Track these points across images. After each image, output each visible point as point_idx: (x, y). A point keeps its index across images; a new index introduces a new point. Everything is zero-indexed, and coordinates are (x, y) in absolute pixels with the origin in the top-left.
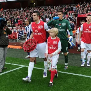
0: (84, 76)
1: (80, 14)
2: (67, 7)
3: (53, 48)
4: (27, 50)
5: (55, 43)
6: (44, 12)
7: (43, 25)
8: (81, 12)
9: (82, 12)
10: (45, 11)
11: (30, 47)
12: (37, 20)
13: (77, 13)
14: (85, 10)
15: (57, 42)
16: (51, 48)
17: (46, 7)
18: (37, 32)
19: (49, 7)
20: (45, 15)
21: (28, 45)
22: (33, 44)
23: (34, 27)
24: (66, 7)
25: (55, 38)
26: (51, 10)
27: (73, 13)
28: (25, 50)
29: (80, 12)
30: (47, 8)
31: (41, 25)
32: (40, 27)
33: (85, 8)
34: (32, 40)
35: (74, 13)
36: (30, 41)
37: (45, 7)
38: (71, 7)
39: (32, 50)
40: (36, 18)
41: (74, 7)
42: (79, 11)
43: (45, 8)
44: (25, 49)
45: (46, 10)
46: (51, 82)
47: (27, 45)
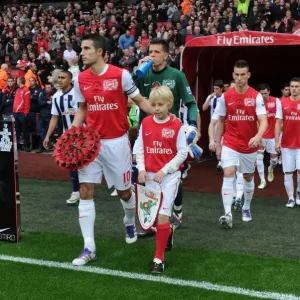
0: (216, 287)
1: (194, 34)
2: (144, 8)
3: (162, 151)
4: (67, 163)
5: (167, 133)
6: (54, 27)
7: (119, 78)
8: (197, 28)
9: (201, 26)
10: (56, 21)
11: (80, 155)
12: (95, 62)
13: (182, 32)
14: (213, 19)
15: (173, 132)
16: (153, 151)
17: (63, 3)
18: (100, 103)
19: (73, 7)
20: (59, 36)
21: (72, 149)
22: (88, 143)
23: (88, 85)
24: (140, 9)
25: (168, 119)
26: (82, 16)
27: (166, 30)
28: (64, 165)
29: (193, 28)
30: (68, 9)
31: (113, 78)
32: (109, 85)
33: (212, 13)
34: (81, 129)
35: (172, 29)
36: (78, 133)
37: (58, 4)
38: (159, 7)
39: (86, 163)
40: (90, 54)
41: (170, 9)
42: (190, 22)
43: (58, 11)
44: (62, 162)
45: (61, 17)
46: (157, 261)
47: (67, 148)
